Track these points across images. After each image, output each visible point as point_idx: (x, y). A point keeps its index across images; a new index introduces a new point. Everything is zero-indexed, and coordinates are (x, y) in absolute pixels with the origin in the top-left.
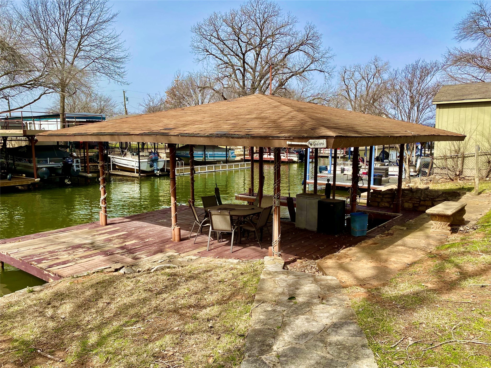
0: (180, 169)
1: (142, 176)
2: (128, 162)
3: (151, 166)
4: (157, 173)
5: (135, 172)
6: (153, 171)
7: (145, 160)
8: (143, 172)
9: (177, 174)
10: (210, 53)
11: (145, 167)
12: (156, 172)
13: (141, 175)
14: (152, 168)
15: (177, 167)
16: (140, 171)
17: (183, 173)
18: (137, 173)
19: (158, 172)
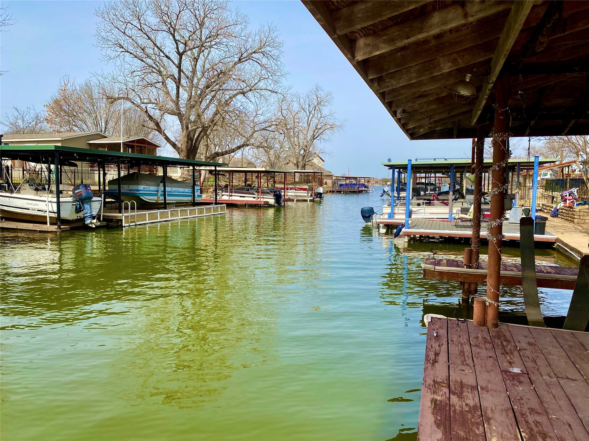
0: (131, 216)
1: (63, 231)
2: (29, 204)
3: (78, 210)
4: (91, 223)
5: (48, 223)
6: (83, 220)
7: (67, 199)
8: (65, 222)
9: (126, 225)
10: (125, 49)
11: (68, 213)
12: (88, 221)
13: (62, 227)
14: (81, 215)
15: (125, 212)
16: (58, 220)
17: (135, 222)
18: (52, 224)
19: (95, 221)
